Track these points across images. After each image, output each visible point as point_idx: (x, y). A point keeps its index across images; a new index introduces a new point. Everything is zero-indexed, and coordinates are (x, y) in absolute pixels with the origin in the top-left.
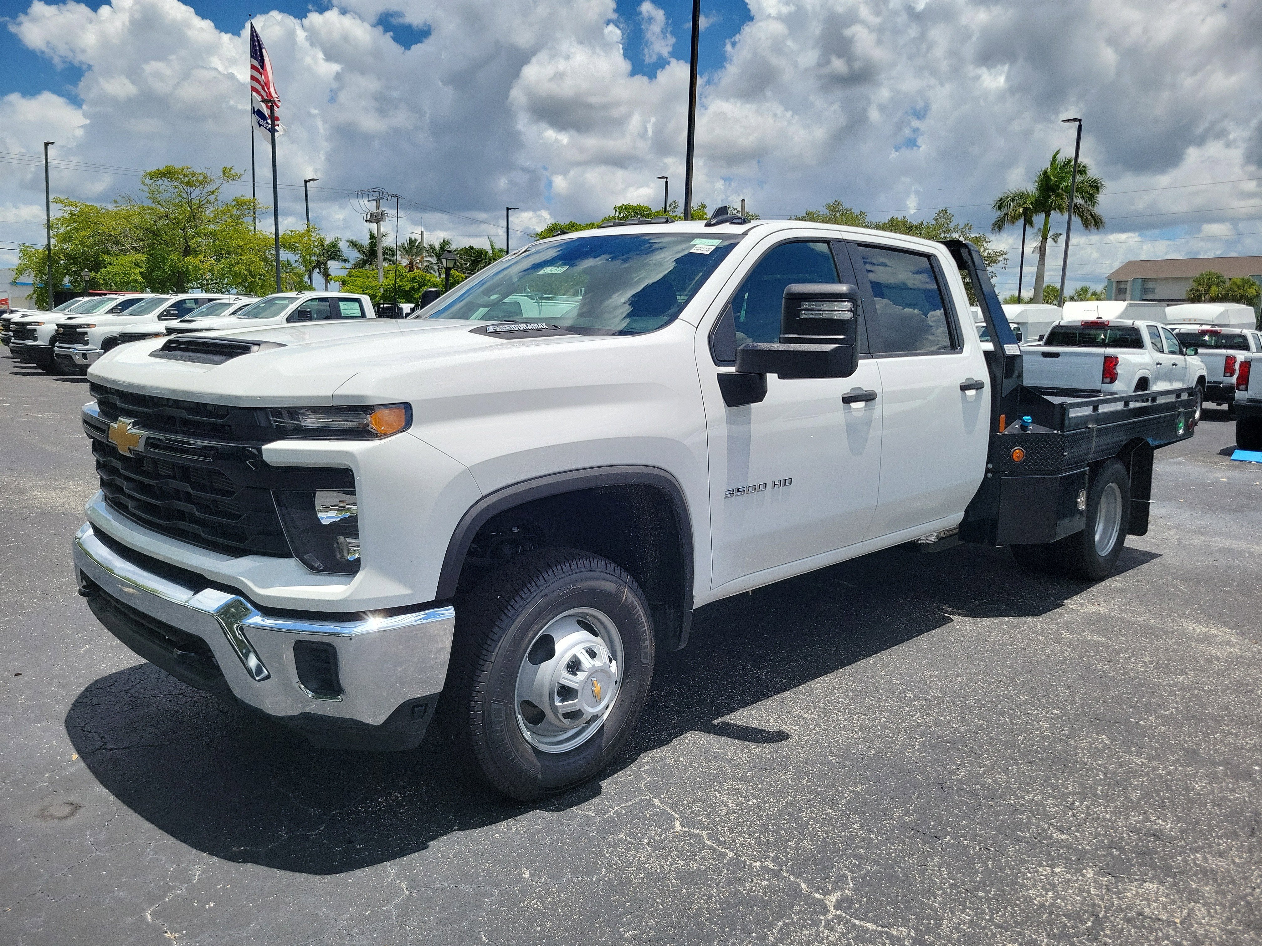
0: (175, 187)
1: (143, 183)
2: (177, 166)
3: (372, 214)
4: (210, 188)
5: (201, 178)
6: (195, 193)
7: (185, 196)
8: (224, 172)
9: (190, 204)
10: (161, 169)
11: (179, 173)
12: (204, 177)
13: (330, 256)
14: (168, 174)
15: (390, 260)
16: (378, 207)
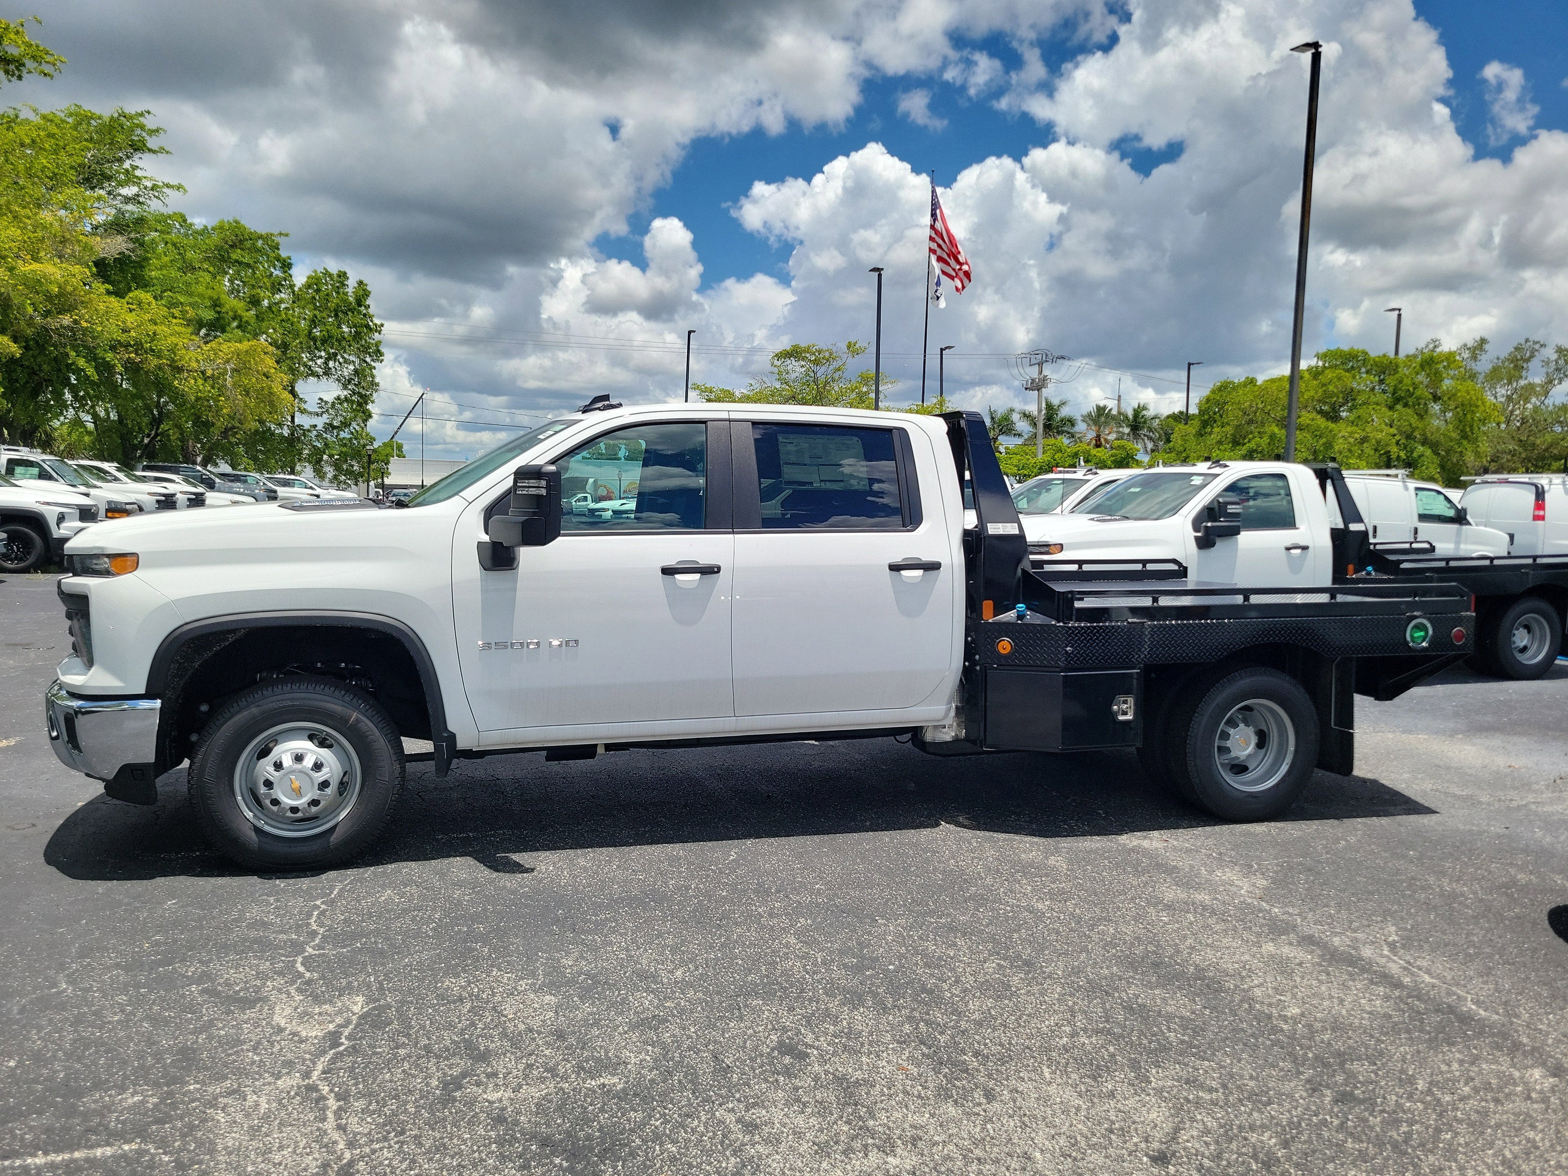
0: (802, 366)
1: (772, 364)
2: (803, 345)
3: (1033, 380)
4: (835, 365)
5: (827, 355)
6: (821, 371)
7: (812, 375)
8: (849, 348)
9: (816, 381)
10: (788, 349)
11: (804, 351)
12: (831, 354)
13: (1001, 430)
14: (794, 353)
15: (1069, 433)
16: (1041, 372)
